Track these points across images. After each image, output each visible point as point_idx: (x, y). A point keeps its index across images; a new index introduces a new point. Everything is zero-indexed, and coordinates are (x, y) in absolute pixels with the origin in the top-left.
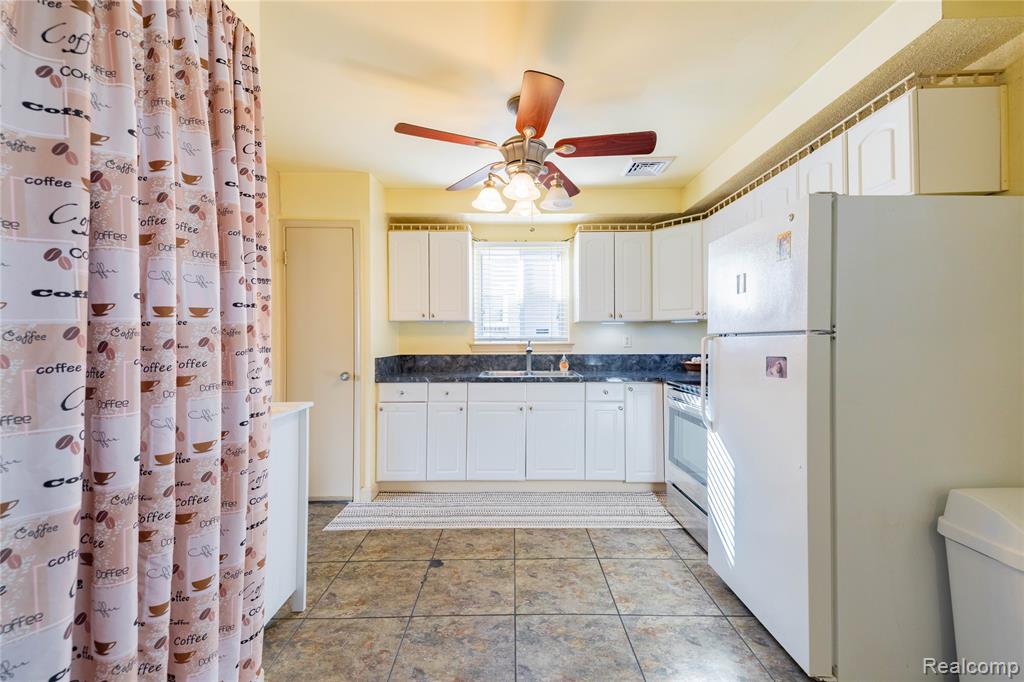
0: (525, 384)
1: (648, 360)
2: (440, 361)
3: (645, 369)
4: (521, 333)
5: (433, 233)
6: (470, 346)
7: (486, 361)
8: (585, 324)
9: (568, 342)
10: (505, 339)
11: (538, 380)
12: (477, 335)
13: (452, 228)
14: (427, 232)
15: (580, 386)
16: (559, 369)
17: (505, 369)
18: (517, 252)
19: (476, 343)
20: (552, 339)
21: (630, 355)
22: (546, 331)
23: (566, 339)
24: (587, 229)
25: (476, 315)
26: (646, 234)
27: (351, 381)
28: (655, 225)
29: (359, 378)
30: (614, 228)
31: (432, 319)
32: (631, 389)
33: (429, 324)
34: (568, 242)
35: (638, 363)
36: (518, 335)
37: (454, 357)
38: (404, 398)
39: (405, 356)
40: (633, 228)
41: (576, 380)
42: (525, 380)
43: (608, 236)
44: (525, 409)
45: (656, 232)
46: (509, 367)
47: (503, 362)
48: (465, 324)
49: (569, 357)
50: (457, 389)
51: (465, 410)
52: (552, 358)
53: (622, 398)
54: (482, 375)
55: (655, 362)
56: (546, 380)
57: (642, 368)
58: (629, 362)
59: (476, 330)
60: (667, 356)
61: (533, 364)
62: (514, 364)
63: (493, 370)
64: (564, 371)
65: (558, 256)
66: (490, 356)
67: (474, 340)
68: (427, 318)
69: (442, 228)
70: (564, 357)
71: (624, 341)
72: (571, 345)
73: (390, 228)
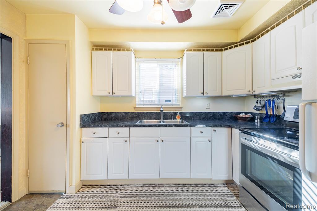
0: (159, 128)
1: (218, 115)
2: (120, 115)
3: (216, 119)
4: (158, 102)
5: (114, 52)
6: (134, 108)
7: (141, 115)
8: (188, 98)
9: (180, 106)
10: (151, 105)
11: (166, 126)
12: (137, 103)
13: (123, 50)
14: (111, 52)
15: (188, 129)
16: (176, 119)
17: (151, 119)
18: (156, 64)
19: (137, 106)
20: (172, 105)
21: (209, 112)
22: (169, 101)
23: (179, 105)
24: (190, 50)
25: (137, 94)
26: (219, 53)
27: (64, 127)
28: (223, 49)
29: (69, 126)
30: (203, 50)
31: (114, 95)
32: (215, 131)
33: (113, 97)
34: (180, 59)
35: (213, 116)
36: (156, 103)
37: (126, 113)
38: (95, 136)
39: (103, 113)
40: (212, 50)
41: (186, 126)
42: (160, 126)
43: (201, 53)
44: (159, 141)
45: (224, 52)
46: (153, 118)
47: (149, 116)
48: (131, 98)
49: (181, 113)
50: (124, 131)
51: (128, 142)
52: (173, 114)
53: (210, 136)
54: (138, 123)
55: (221, 115)
56: (170, 126)
57: (215, 118)
58: (209, 116)
59: (137, 100)
60: (227, 112)
61: (163, 116)
62: (154, 116)
63: (145, 119)
64: (178, 120)
65: (175, 66)
66: (143, 113)
67: (136, 105)
68: (111, 94)
69: (119, 50)
70: (178, 113)
71: (206, 105)
72: (181, 108)
73: (93, 50)
